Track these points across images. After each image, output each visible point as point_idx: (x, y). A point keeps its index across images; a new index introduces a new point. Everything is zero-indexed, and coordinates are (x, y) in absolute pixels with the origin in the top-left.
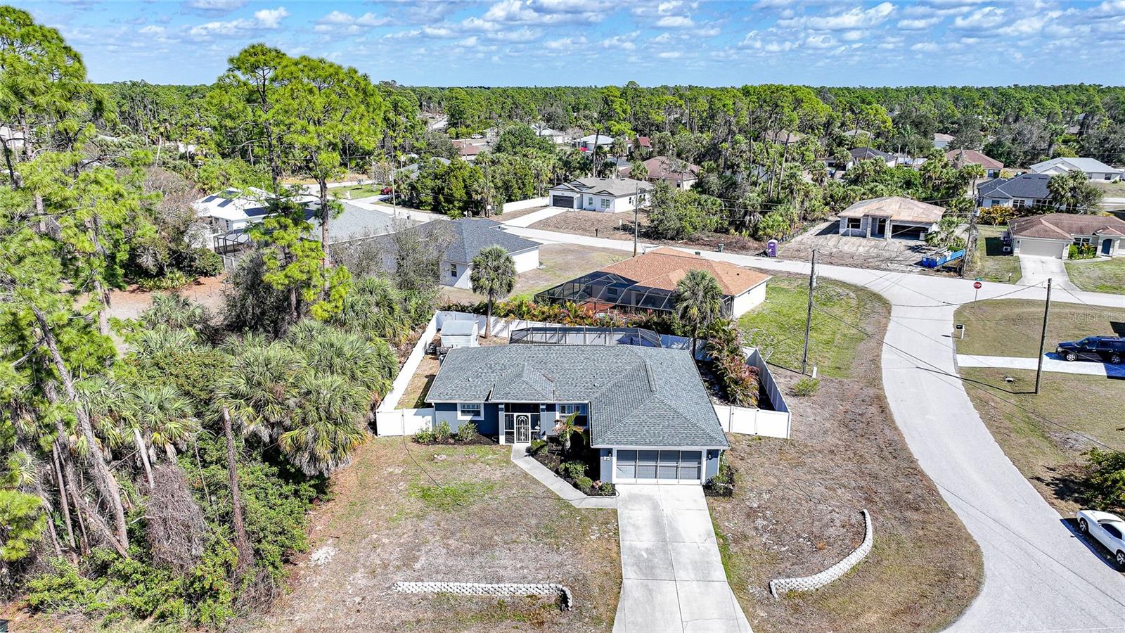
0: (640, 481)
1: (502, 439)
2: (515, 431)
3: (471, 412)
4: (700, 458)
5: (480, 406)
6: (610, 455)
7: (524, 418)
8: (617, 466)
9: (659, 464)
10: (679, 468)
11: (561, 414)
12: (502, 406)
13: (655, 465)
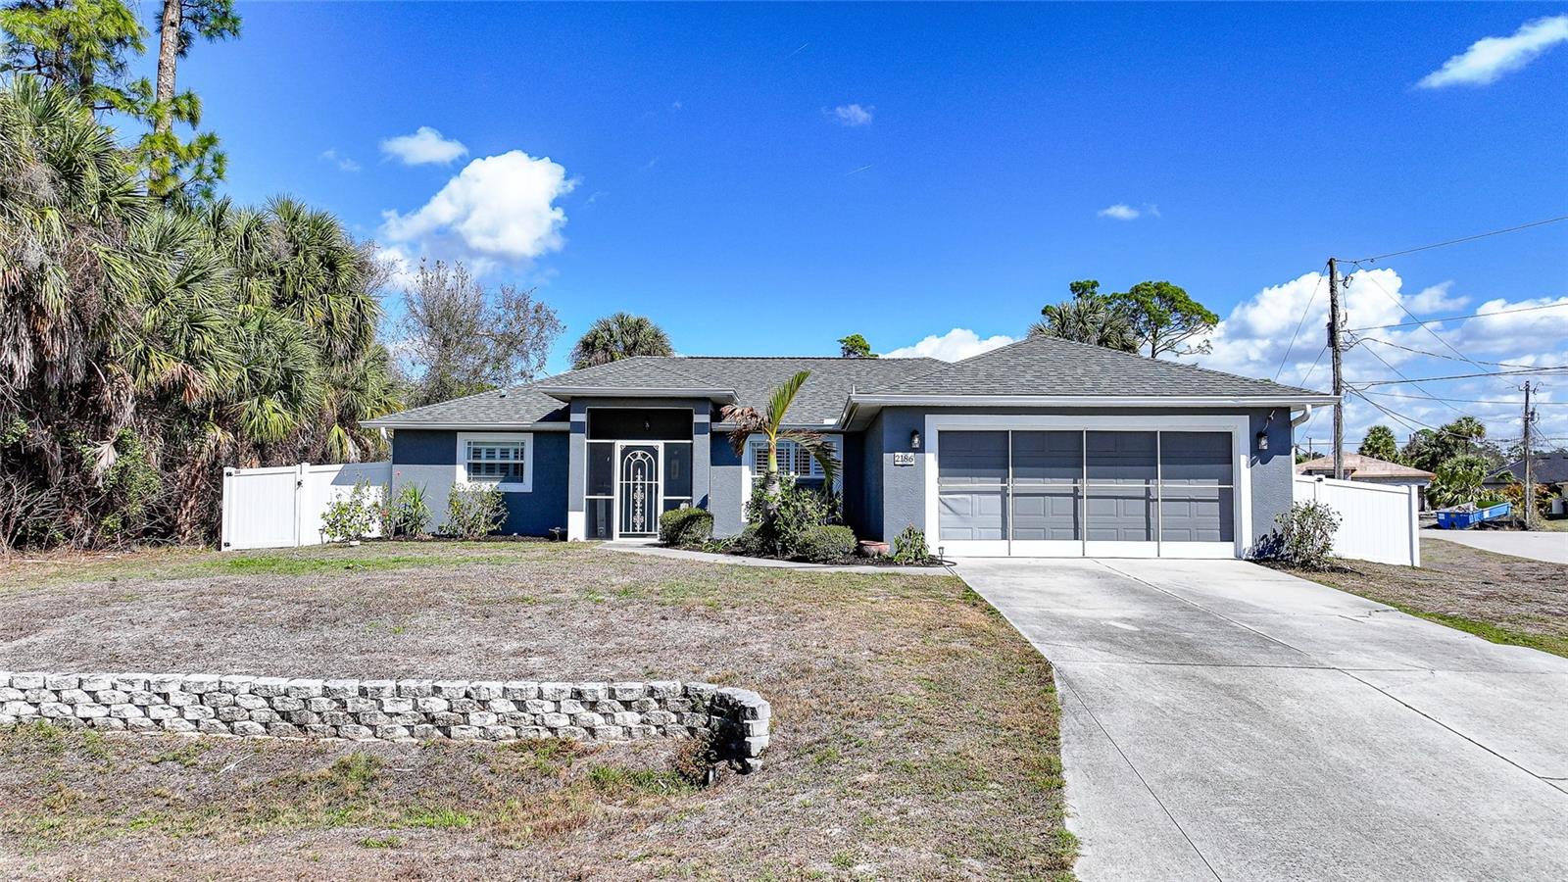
0: (1023, 548)
1: (577, 523)
2: (616, 497)
3: (497, 468)
4: (1229, 459)
5: (522, 449)
6: (916, 440)
7: (644, 456)
8: (941, 493)
9: (1085, 485)
10: (1157, 500)
11: (756, 476)
12: (579, 417)
13: (1072, 492)
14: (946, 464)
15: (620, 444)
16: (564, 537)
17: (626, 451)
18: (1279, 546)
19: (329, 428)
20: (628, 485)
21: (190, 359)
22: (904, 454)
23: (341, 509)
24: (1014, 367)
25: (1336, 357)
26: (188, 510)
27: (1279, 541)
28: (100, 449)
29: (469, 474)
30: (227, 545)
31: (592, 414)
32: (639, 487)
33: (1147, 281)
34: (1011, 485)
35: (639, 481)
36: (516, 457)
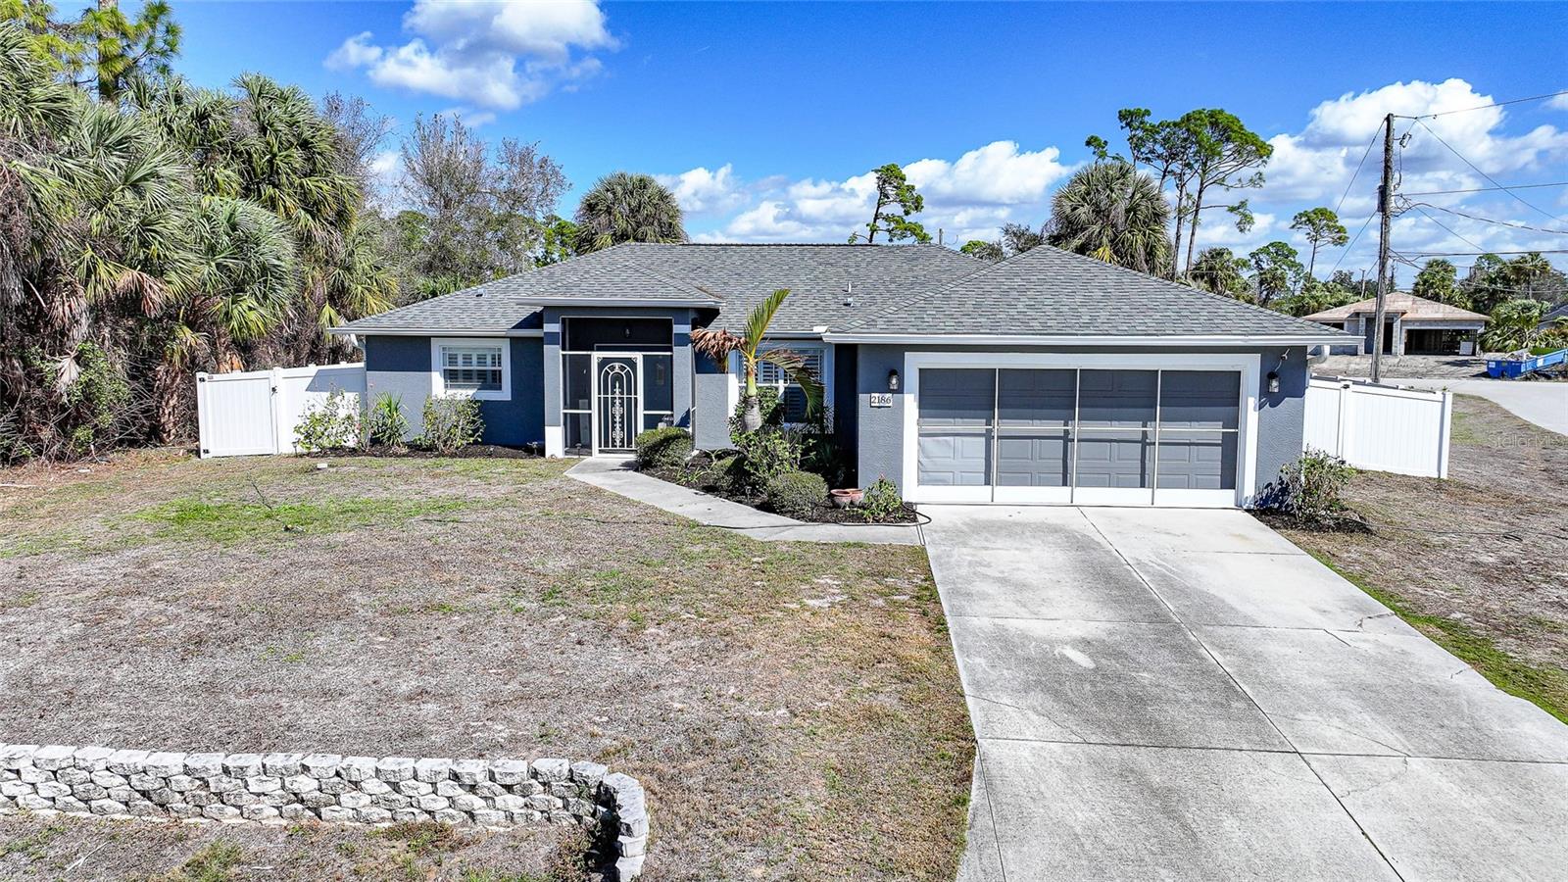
0: (1005, 493)
1: (554, 438)
2: (594, 411)
3: (475, 375)
4: (1234, 400)
5: (499, 355)
6: (894, 381)
7: (622, 368)
8: (920, 435)
9: (1077, 428)
10: (1154, 444)
13: (1062, 434)
14: (927, 405)
15: (596, 356)
16: (541, 452)
17: (603, 363)
18: (1283, 495)
19: (320, 308)
20: (606, 399)
21: (146, 265)
22: (881, 395)
23: (315, 421)
24: (1006, 293)
25: (1385, 226)
26: (170, 410)
27: (1284, 491)
28: (59, 365)
29: (446, 381)
30: (206, 452)
31: (565, 322)
32: (618, 401)
33: (1200, 108)
34: (996, 427)
35: (617, 395)
36: (494, 364)
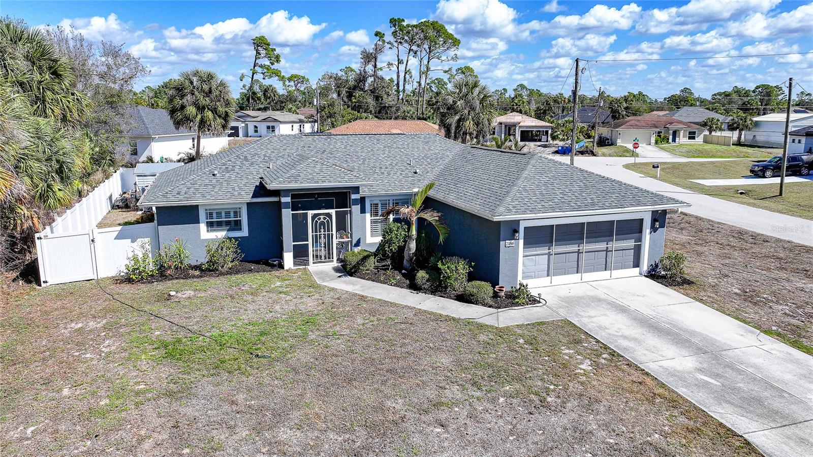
0: (556, 279)
1: (288, 258)
2: (310, 242)
3: (224, 224)
4: (640, 231)
5: (240, 213)
6: (517, 235)
7: (325, 218)
8: (524, 256)
9: (584, 248)
10: (612, 251)
11: (373, 218)
12: (286, 200)
13: (577, 251)
14: (525, 244)
15: (311, 213)
16: (281, 266)
17: (314, 216)
18: (656, 269)
20: (316, 235)
22: (510, 241)
27: (657, 266)
29: (208, 228)
30: (45, 282)
31: (293, 197)
32: (322, 236)
34: (553, 250)
35: (322, 233)
36: (236, 216)
